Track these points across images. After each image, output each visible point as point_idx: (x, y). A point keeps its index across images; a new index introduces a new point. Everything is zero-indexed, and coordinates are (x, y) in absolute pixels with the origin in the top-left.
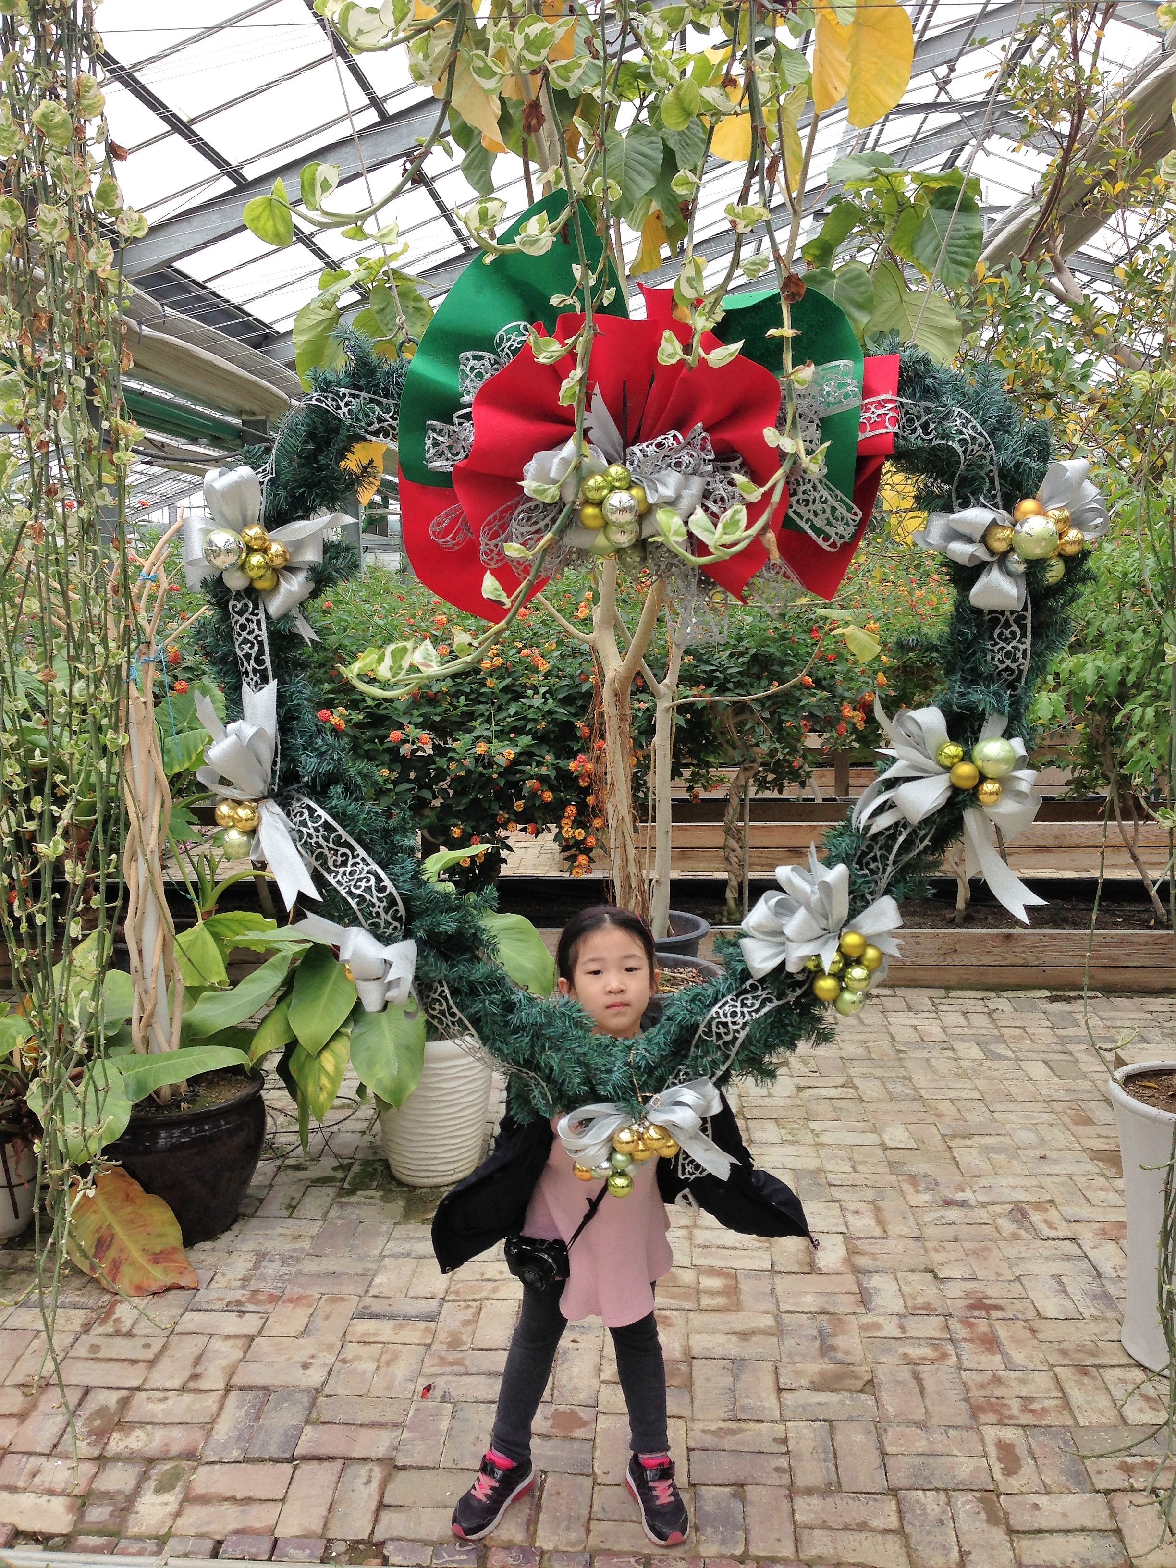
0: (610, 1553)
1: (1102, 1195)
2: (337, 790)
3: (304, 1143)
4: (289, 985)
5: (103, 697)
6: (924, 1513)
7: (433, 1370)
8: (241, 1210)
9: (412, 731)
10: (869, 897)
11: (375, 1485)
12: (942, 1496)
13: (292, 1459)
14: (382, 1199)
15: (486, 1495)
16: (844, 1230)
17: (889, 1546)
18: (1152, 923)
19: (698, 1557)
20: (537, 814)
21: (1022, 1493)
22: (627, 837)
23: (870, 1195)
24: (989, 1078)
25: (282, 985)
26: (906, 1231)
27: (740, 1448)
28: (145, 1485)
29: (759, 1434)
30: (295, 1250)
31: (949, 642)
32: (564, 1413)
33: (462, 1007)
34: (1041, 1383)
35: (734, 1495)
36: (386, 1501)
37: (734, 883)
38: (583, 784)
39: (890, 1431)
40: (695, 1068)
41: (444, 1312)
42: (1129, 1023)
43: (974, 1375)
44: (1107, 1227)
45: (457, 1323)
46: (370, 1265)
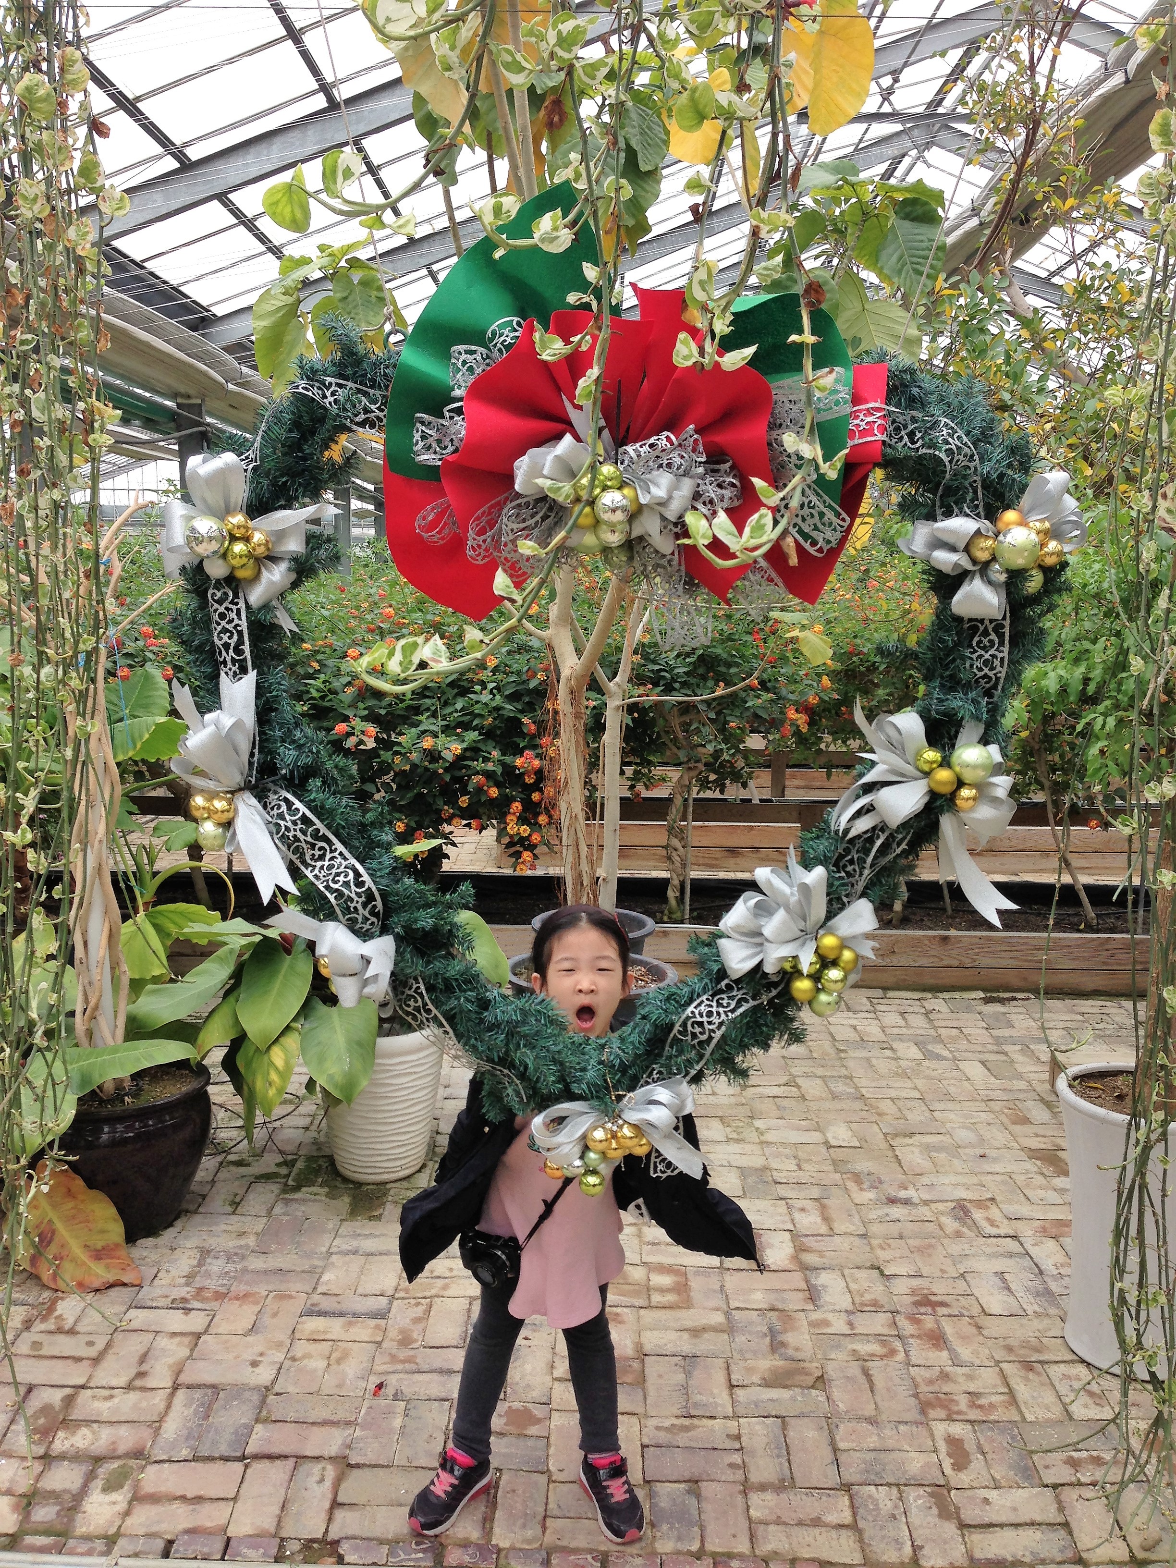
0: (566, 1550)
1: (1041, 1193)
2: (315, 783)
3: (248, 1138)
4: (237, 976)
5: (72, 683)
6: (877, 1508)
7: (384, 1368)
8: (184, 1206)
9: (358, 724)
10: (845, 900)
11: (328, 1484)
12: (894, 1490)
13: (243, 1458)
14: (327, 1195)
15: (445, 1492)
16: (791, 1228)
17: (843, 1541)
18: (1082, 926)
19: (654, 1553)
20: (481, 810)
21: (972, 1488)
22: (580, 835)
23: (815, 1192)
24: (928, 1078)
25: (230, 979)
26: (851, 1228)
27: (694, 1444)
28: (92, 1485)
29: (712, 1430)
30: (240, 1247)
31: (929, 649)
32: (517, 1410)
33: (437, 1004)
34: (987, 1378)
35: (689, 1492)
36: (340, 1499)
37: (676, 882)
38: (529, 780)
39: (842, 1427)
40: (668, 1067)
41: (393, 1310)
42: (1062, 1025)
43: (922, 1372)
44: (1047, 1225)
45: (408, 1321)
46: (317, 1263)
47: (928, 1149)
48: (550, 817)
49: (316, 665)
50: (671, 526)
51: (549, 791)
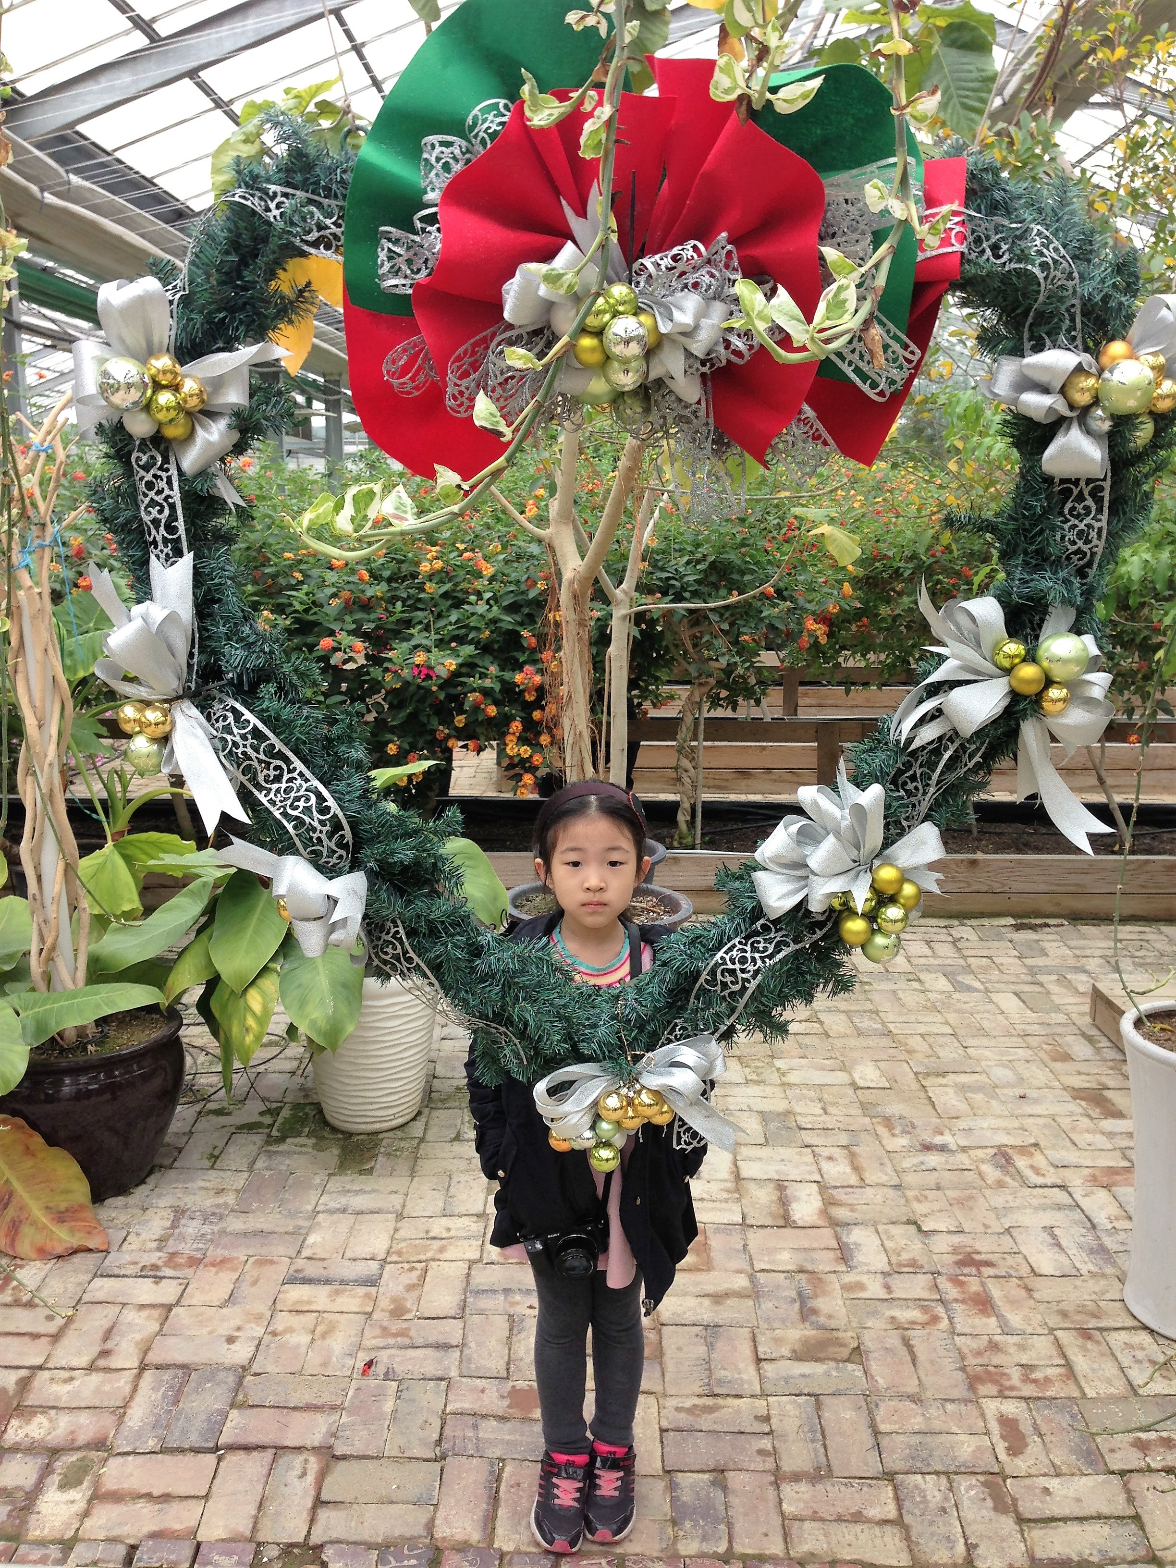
1: (1089, 1137)
2: (268, 689)
3: (228, 1085)
4: (210, 911)
6: (925, 1500)
7: (375, 1342)
8: (158, 1161)
9: (345, 639)
10: (905, 823)
11: (310, 1478)
12: (943, 1480)
13: (216, 1449)
14: (314, 1147)
16: (819, 1178)
17: (888, 1539)
18: (1119, 847)
19: (676, 1556)
20: (479, 730)
21: (1030, 1476)
22: (585, 754)
23: (844, 1139)
24: (960, 1011)
25: (203, 915)
26: (884, 1179)
27: (718, 1428)
28: (48, 1481)
29: (738, 1411)
30: (218, 1206)
31: (1011, 517)
32: (521, 1390)
33: (420, 951)
34: (1042, 1348)
35: (714, 1483)
36: (324, 1496)
37: (686, 805)
38: (530, 697)
39: (882, 1406)
40: (694, 1022)
41: (385, 1276)
42: (1098, 953)
43: (968, 1340)
44: (1098, 1173)
45: (401, 1288)
46: (301, 1223)
47: (963, 1089)
48: (553, 737)
49: (299, 576)
50: (698, 365)
51: (551, 709)
